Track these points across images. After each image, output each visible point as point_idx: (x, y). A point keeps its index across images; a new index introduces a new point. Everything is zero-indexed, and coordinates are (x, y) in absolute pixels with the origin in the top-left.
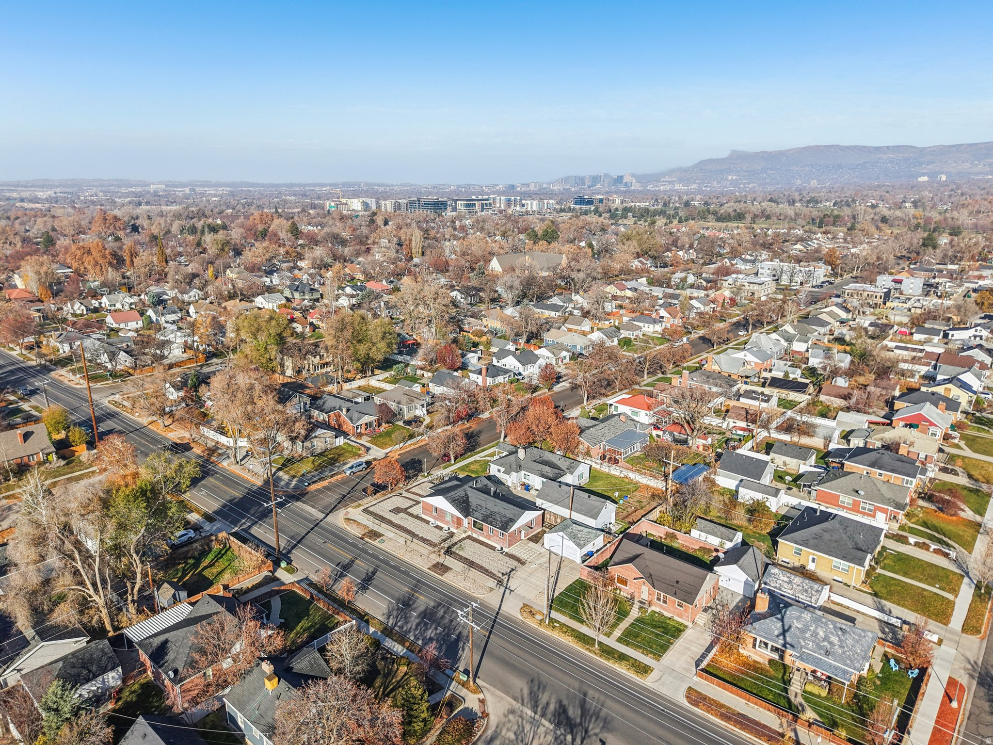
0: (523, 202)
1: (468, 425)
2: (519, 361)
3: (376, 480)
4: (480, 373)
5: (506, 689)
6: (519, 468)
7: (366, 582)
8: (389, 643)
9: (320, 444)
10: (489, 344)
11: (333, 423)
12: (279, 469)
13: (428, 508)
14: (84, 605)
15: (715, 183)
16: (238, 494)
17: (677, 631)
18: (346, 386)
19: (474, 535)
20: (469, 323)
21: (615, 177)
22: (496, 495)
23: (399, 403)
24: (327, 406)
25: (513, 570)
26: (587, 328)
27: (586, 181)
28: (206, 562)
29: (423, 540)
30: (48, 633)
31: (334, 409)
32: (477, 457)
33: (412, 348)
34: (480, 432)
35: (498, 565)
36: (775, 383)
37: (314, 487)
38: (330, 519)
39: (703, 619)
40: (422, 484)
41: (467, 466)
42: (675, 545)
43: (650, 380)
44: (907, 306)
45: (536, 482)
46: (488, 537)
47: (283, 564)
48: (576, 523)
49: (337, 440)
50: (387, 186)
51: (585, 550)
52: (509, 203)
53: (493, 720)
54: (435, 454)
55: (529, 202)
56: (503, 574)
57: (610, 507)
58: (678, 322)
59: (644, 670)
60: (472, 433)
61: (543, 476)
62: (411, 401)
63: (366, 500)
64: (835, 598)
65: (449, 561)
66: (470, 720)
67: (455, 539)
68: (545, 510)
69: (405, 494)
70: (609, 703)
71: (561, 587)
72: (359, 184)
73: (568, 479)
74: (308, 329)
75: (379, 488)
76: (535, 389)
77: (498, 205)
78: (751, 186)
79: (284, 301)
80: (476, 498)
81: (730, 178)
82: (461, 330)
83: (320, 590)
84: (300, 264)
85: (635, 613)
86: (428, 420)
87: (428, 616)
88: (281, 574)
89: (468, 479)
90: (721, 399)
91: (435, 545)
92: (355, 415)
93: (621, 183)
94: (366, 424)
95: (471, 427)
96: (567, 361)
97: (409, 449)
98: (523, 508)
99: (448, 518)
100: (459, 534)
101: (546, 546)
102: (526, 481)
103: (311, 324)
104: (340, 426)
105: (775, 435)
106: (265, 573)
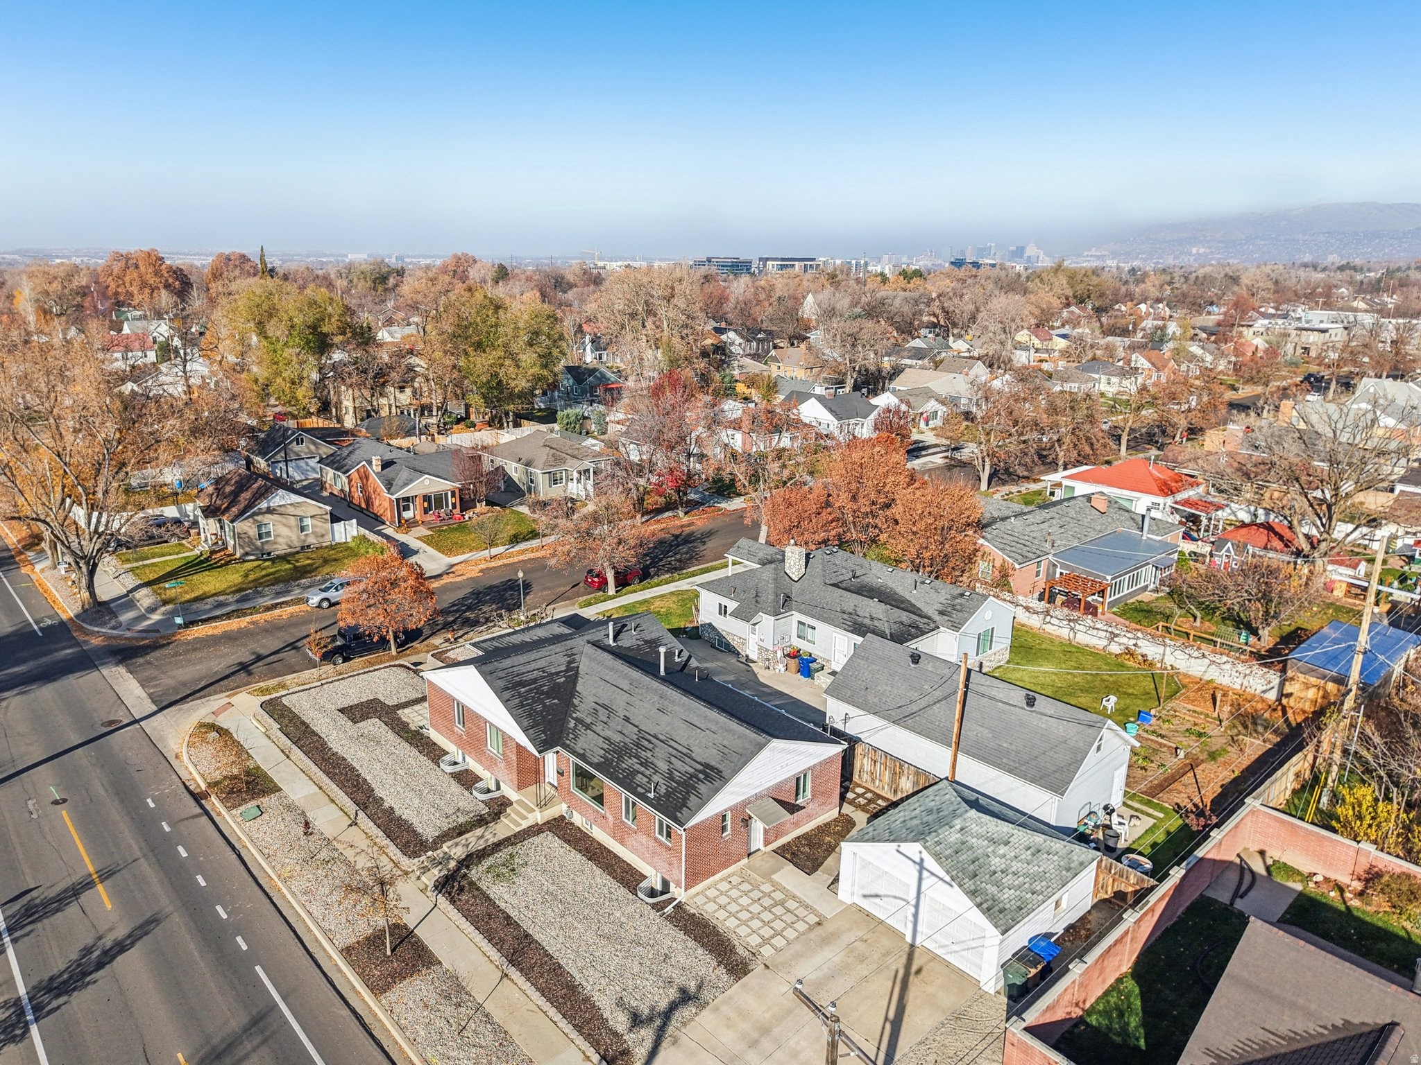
1: (686, 519)
2: (831, 411)
6: (784, 603)
9: (285, 531)
10: (772, 390)
13: (447, 708)
18: (444, 441)
19: (578, 820)
20: (742, 367)
23: (528, 464)
25: (686, 997)
29: (390, 821)
31: (362, 462)
34: (708, 534)
37: (200, 631)
38: (157, 721)
41: (646, 601)
45: (836, 647)
46: (620, 834)
48: (978, 802)
49: (339, 527)
51: (1022, 935)
56: (636, 1020)
60: (691, 534)
61: (858, 628)
62: (558, 460)
65: (438, 923)
67: (505, 827)
68: (853, 741)
73: (942, 643)
80: (603, 682)
93: (1021, 257)
94: (426, 498)
95: (689, 525)
97: (516, 559)
98: (760, 729)
99: (494, 747)
100: (525, 812)
101: (847, 892)
102: (804, 646)
104: (368, 500)
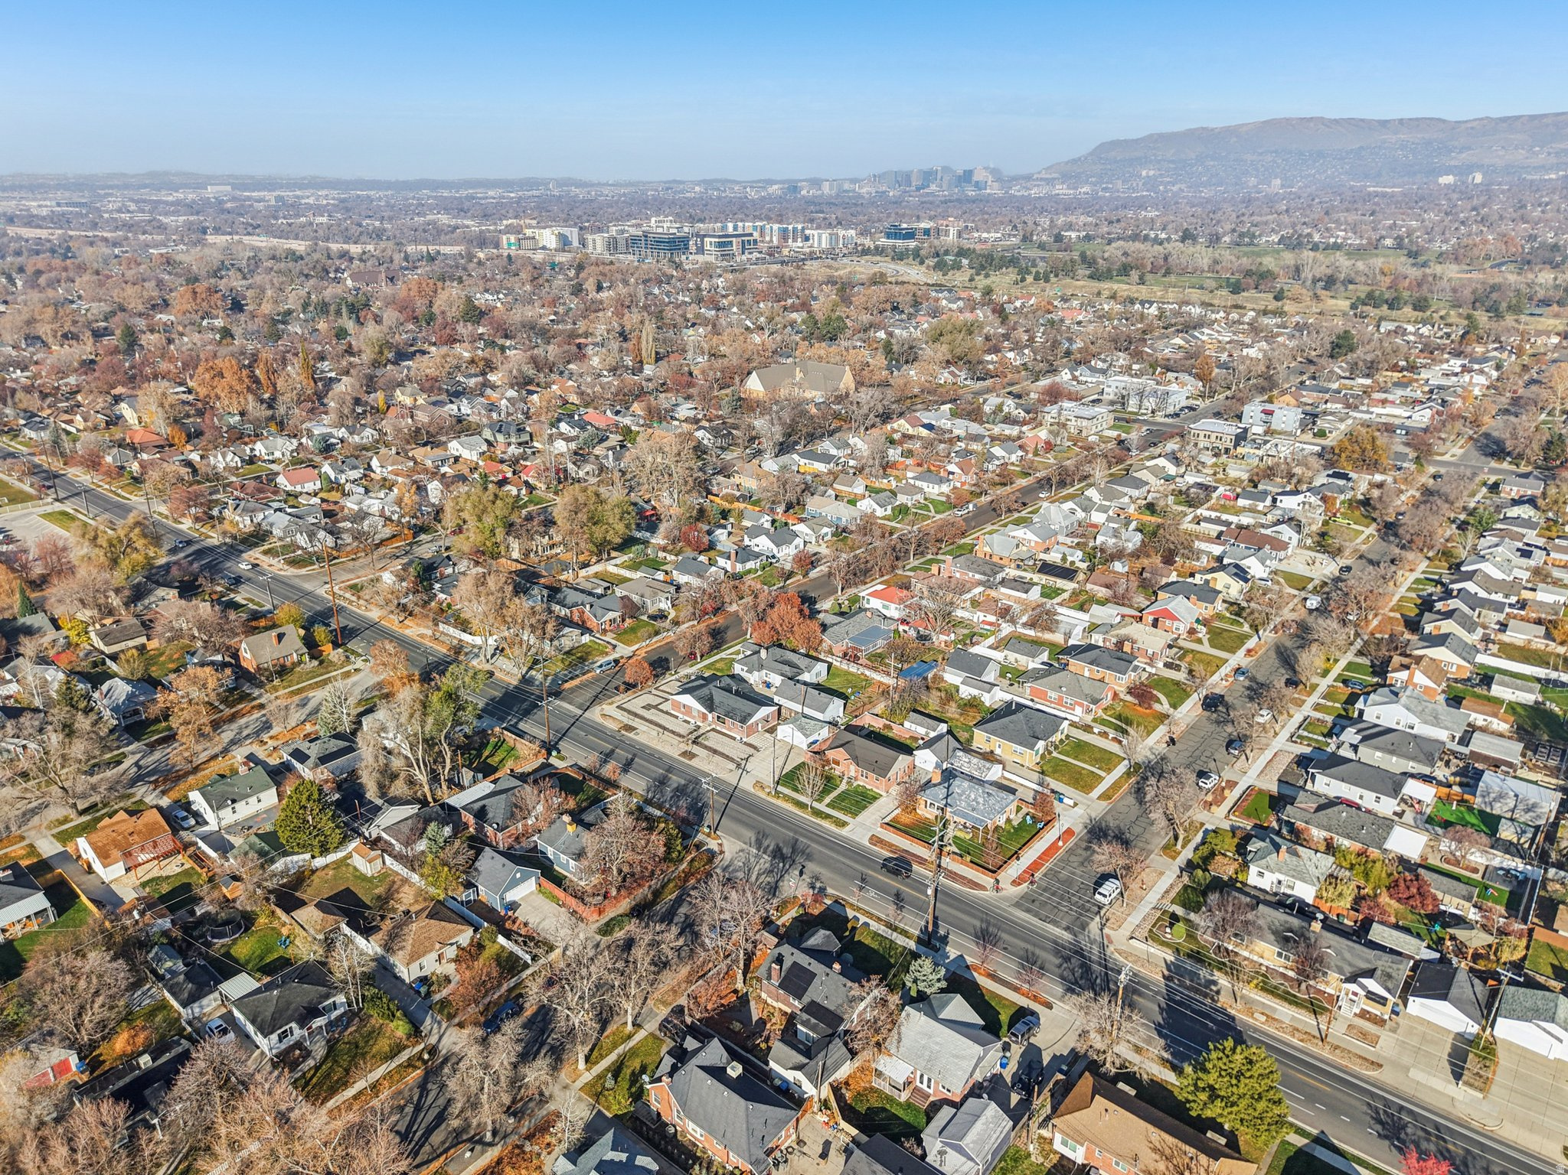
0: (807, 232)
1: (714, 620)
2: (773, 540)
3: (627, 679)
4: (729, 558)
5: (739, 837)
6: (761, 667)
7: (627, 766)
8: (650, 809)
9: (568, 642)
10: (741, 515)
11: (576, 618)
12: (531, 668)
13: (677, 705)
14: (411, 782)
15: (1120, 182)
16: (498, 694)
17: (875, 798)
18: (583, 573)
19: (718, 728)
21: (960, 172)
22: (737, 693)
23: (642, 595)
24: (569, 601)
25: (750, 755)
26: (859, 489)
27: (914, 178)
28: (486, 753)
29: (673, 732)
30: (394, 801)
31: (576, 605)
32: (723, 655)
33: (650, 521)
34: (727, 628)
35: (737, 751)
36: (1046, 568)
37: (567, 686)
38: (587, 715)
39: (895, 790)
40: (670, 682)
41: (712, 664)
42: (890, 735)
43: (916, 563)
44: (1260, 453)
45: (776, 680)
46: (730, 729)
47: (554, 753)
48: (806, 716)
49: (583, 637)
50: (592, 185)
51: (811, 739)
52: (784, 235)
53: (728, 856)
54: (682, 654)
55: (816, 232)
56: (741, 759)
57: (838, 703)
58: (971, 479)
59: (844, 824)
60: (719, 628)
61: (782, 675)
62: (655, 592)
63: (617, 698)
64: (1007, 775)
65: (696, 749)
66: (711, 855)
67: (701, 731)
68: (781, 706)
69: (654, 692)
70: (813, 845)
71: (788, 768)
72: (545, 183)
73: (806, 677)
74: (524, 492)
75: (630, 686)
76: (790, 575)
77: (768, 238)
78: (1175, 189)
79: (485, 447)
80: (719, 696)
81: (1144, 173)
82: (709, 492)
83: (590, 773)
84: (492, 377)
85: (843, 787)
86: (672, 614)
87: (680, 791)
88: (553, 761)
89: (714, 677)
90: (980, 589)
91: (682, 736)
92: (599, 612)
93: (969, 182)
94: (610, 620)
95: (717, 622)
96: (829, 537)
97: (655, 646)
98: (761, 704)
99: (695, 714)
100: (705, 727)
102: (767, 680)
103: (526, 483)
104: (584, 622)
105: (1021, 630)
106: (541, 760)
